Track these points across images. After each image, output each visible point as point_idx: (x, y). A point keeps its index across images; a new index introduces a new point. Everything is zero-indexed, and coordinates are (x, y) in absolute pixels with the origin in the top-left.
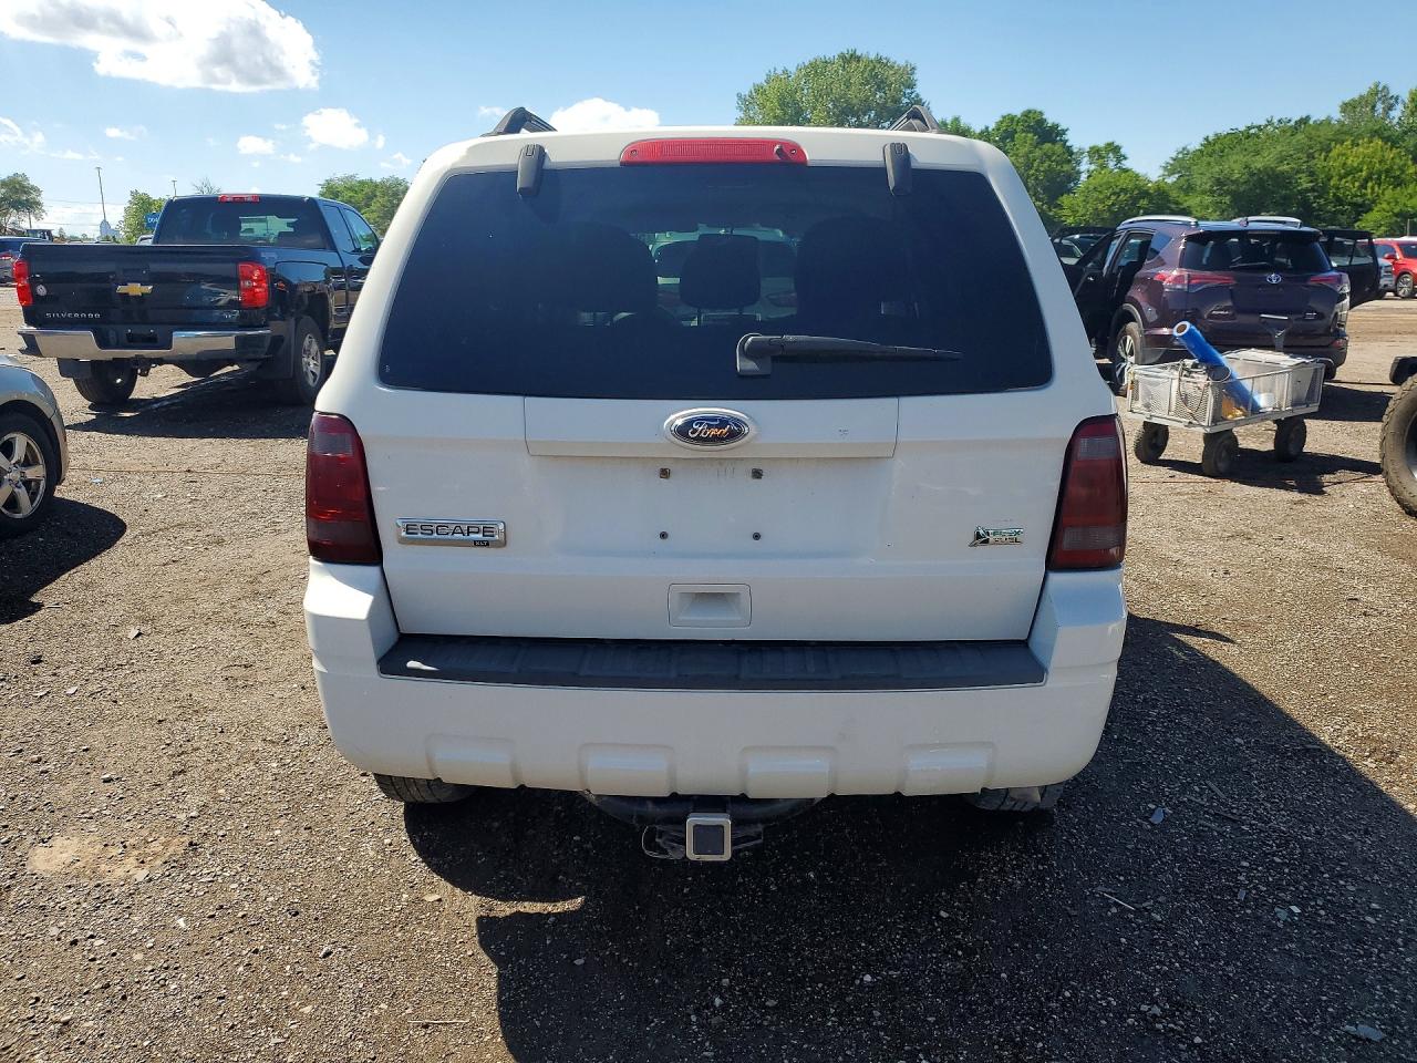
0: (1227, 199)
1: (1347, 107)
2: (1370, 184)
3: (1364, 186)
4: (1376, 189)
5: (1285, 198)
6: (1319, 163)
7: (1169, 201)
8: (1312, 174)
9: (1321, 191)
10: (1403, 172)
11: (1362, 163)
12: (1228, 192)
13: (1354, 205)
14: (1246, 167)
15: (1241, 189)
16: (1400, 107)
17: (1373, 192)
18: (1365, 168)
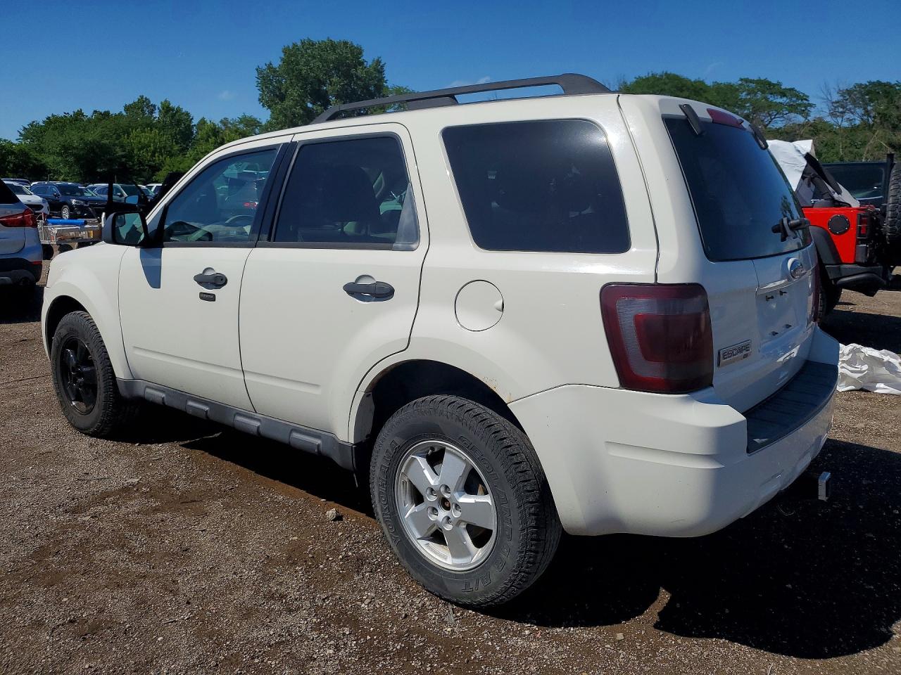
0: (71, 159)
1: (127, 108)
2: (157, 155)
3: (153, 155)
4: (161, 157)
5: (110, 160)
6: (124, 140)
7: (30, 158)
8: (122, 147)
9: (130, 156)
10: (172, 149)
11: (150, 142)
12: (73, 155)
13: (150, 166)
14: (82, 139)
15: (81, 153)
16: (157, 111)
17: (159, 160)
18: (152, 145)
